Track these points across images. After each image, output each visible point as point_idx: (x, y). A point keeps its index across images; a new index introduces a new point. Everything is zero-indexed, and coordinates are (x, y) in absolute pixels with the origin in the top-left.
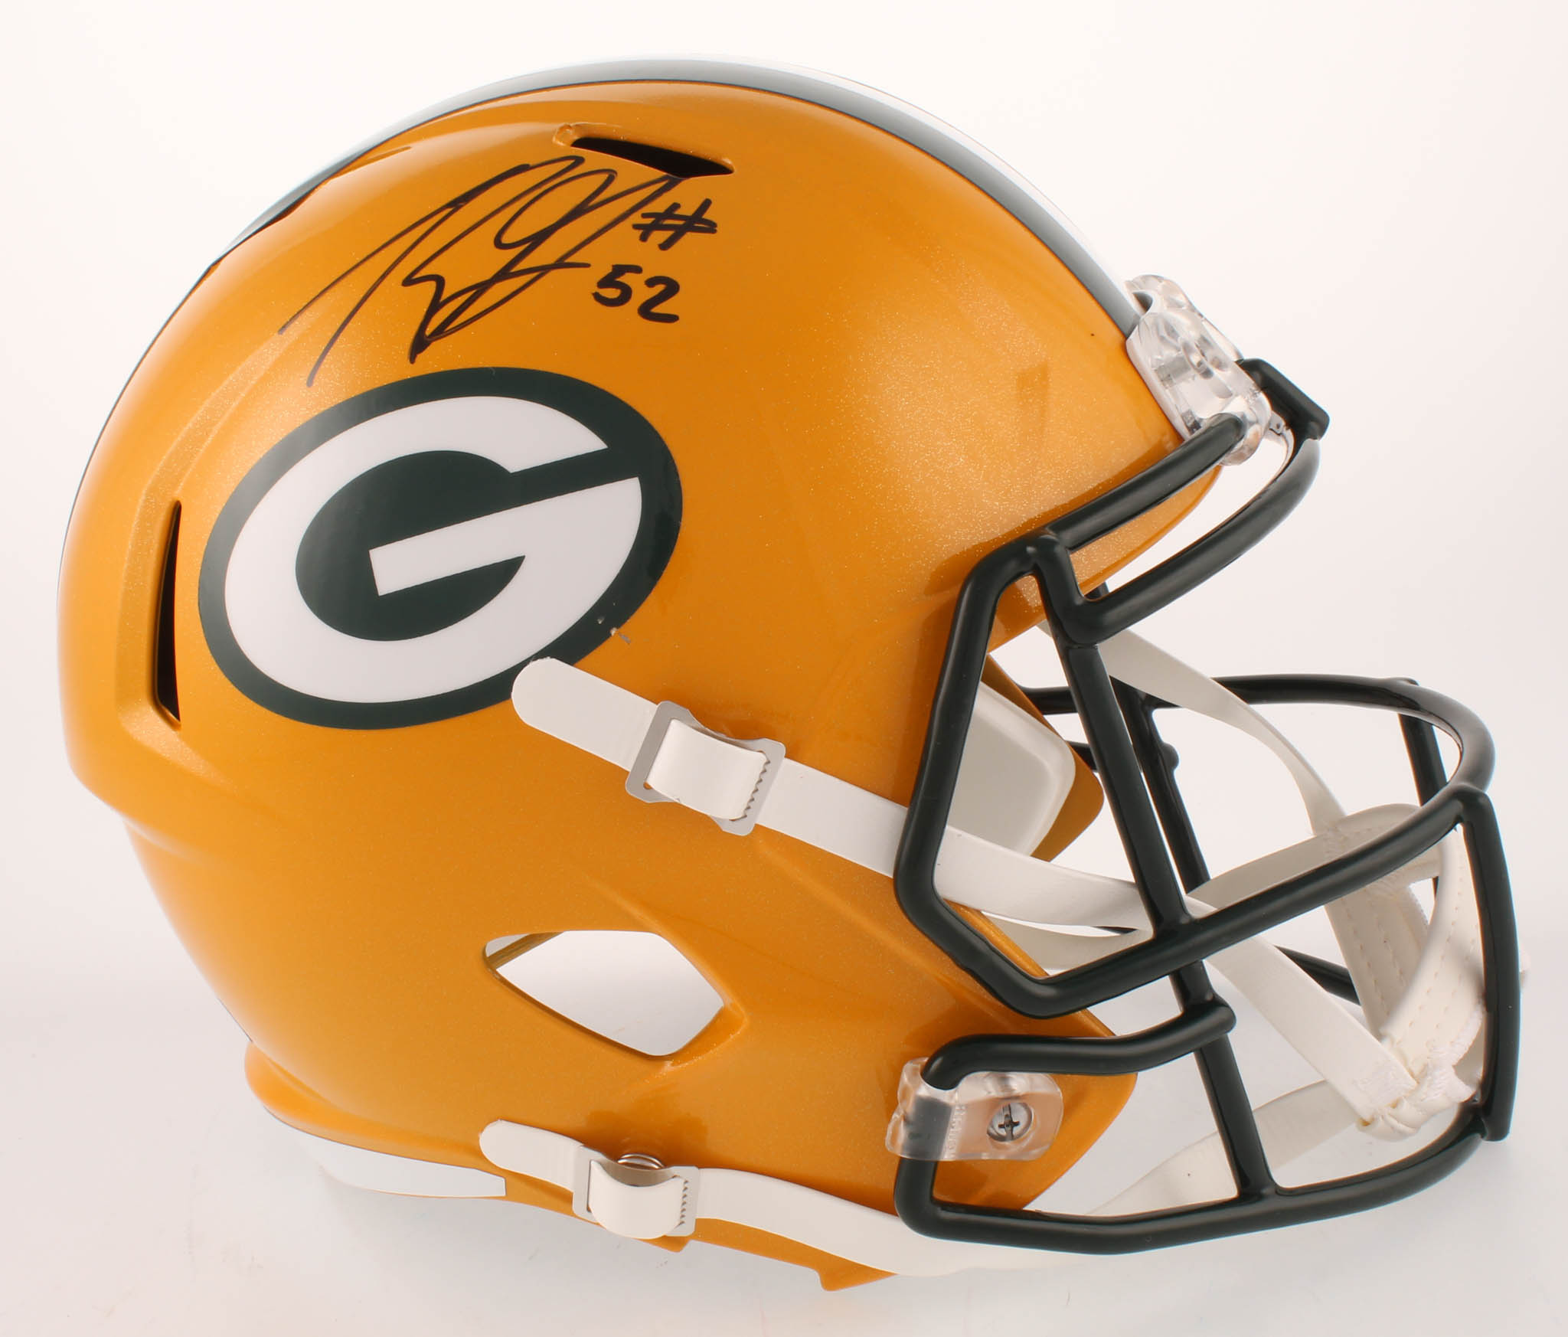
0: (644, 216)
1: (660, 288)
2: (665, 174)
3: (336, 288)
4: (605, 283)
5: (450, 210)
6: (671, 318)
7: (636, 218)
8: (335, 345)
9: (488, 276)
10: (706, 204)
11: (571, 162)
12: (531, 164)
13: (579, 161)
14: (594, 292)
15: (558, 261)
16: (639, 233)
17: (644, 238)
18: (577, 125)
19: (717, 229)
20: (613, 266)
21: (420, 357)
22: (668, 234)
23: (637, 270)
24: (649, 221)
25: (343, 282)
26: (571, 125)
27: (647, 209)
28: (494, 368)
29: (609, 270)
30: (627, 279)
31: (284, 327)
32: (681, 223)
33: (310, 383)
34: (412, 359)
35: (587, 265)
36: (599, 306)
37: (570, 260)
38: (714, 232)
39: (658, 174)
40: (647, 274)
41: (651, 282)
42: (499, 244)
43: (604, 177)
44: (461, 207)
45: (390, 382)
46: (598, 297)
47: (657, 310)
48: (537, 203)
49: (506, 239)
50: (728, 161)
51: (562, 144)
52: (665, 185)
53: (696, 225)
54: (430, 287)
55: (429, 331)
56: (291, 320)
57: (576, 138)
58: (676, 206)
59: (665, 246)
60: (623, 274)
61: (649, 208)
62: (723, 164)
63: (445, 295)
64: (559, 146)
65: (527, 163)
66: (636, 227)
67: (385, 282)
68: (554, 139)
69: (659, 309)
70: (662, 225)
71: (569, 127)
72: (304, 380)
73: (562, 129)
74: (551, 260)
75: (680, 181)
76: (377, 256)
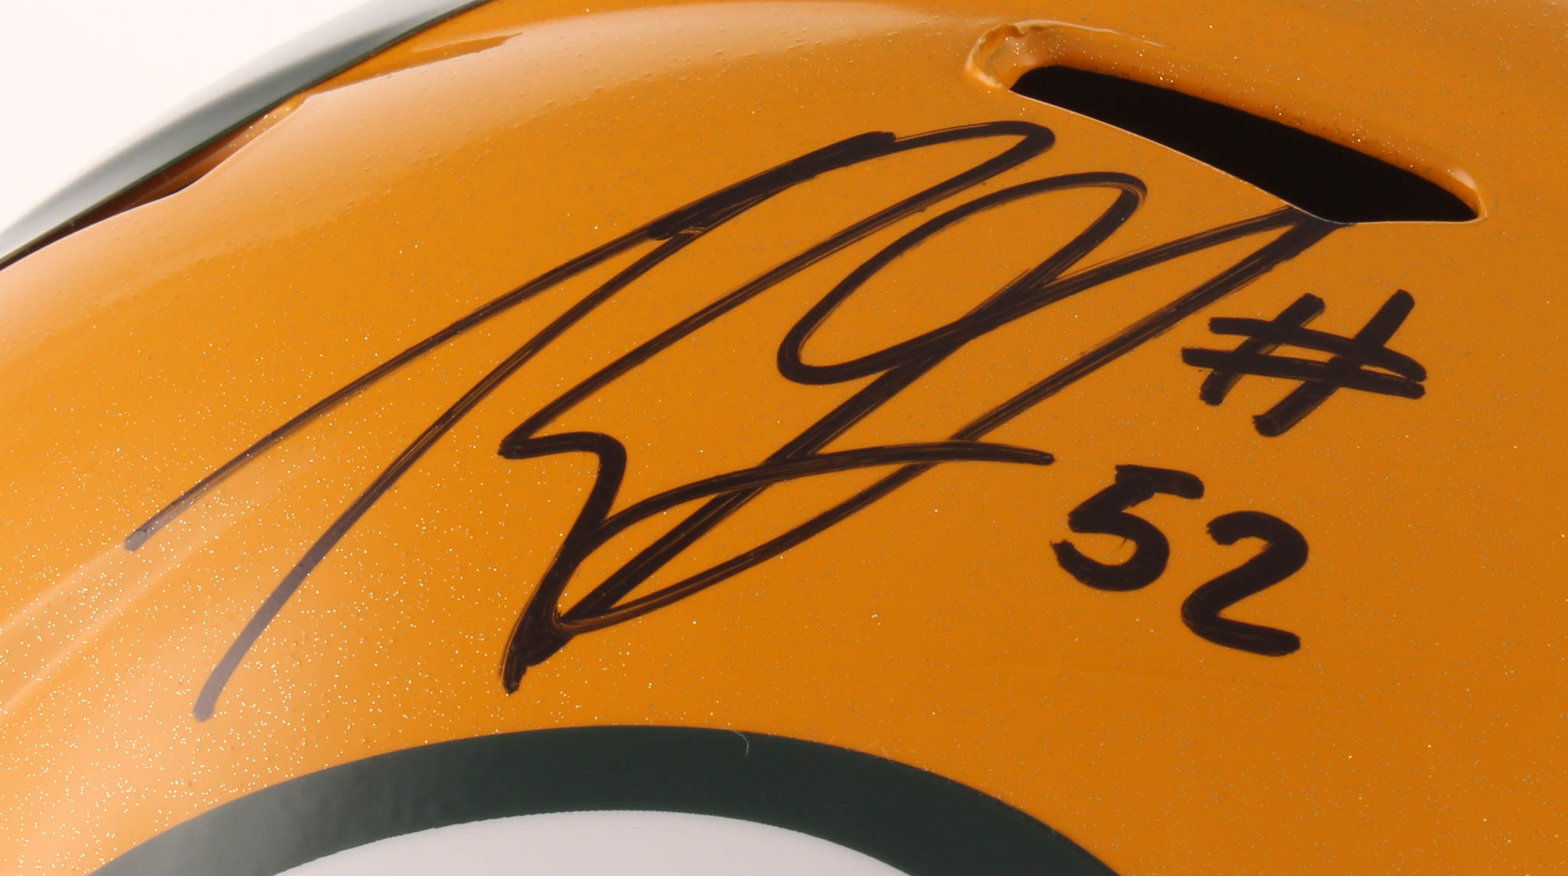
0: (1220, 326)
1: (1249, 548)
2: (1283, 203)
3: (307, 434)
4: (1088, 517)
5: (650, 246)
6: (1279, 643)
7: (1194, 331)
8: (289, 605)
9: (753, 456)
10: (1399, 307)
11: (1010, 142)
12: (902, 132)
13: (1038, 139)
14: (1059, 540)
15: (960, 435)
16: (1200, 375)
17: (1213, 393)
18: (1036, 29)
19: (1424, 383)
20: (1118, 468)
21: (534, 675)
22: (1282, 388)
23: (1189, 486)
24: (1231, 342)
25: (331, 418)
26: (1020, 25)
27: (1229, 306)
28: (750, 736)
29: (1107, 479)
30: (1157, 510)
31: (145, 530)
32: (1322, 356)
33: (205, 707)
34: (512, 679)
35: (1043, 459)
36: (1066, 580)
37: (995, 437)
38: (1417, 392)
39: (1266, 202)
40: (1217, 503)
41: (1226, 529)
42: (790, 364)
43: (1106, 197)
44: (688, 239)
45: (442, 738)
46: (1067, 556)
47: (1238, 612)
48: (911, 255)
49: (815, 352)
50: (1465, 181)
51: (989, 81)
52: (1284, 238)
53: (1365, 367)
54: (585, 467)
55: (567, 600)
56: (162, 512)
57: (1029, 62)
58: (1310, 305)
59: (1273, 423)
60: (1146, 495)
61: (1231, 305)
62: (1446, 185)
63: (625, 498)
64: (984, 87)
65: (884, 127)
66: (1193, 357)
67: (453, 435)
68: (969, 64)
69: (1241, 611)
70: (1266, 357)
71: (1014, 32)
72: (189, 695)
73: (993, 36)
74: (939, 432)
75: (1326, 230)
76: (435, 355)
